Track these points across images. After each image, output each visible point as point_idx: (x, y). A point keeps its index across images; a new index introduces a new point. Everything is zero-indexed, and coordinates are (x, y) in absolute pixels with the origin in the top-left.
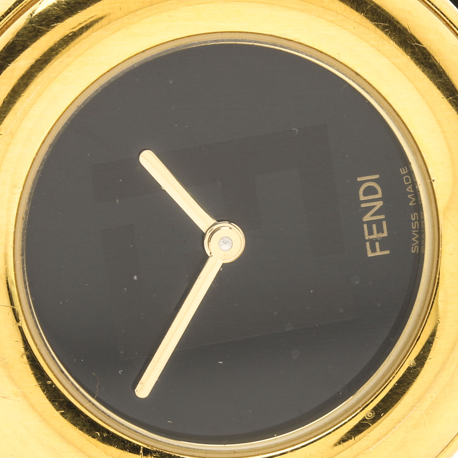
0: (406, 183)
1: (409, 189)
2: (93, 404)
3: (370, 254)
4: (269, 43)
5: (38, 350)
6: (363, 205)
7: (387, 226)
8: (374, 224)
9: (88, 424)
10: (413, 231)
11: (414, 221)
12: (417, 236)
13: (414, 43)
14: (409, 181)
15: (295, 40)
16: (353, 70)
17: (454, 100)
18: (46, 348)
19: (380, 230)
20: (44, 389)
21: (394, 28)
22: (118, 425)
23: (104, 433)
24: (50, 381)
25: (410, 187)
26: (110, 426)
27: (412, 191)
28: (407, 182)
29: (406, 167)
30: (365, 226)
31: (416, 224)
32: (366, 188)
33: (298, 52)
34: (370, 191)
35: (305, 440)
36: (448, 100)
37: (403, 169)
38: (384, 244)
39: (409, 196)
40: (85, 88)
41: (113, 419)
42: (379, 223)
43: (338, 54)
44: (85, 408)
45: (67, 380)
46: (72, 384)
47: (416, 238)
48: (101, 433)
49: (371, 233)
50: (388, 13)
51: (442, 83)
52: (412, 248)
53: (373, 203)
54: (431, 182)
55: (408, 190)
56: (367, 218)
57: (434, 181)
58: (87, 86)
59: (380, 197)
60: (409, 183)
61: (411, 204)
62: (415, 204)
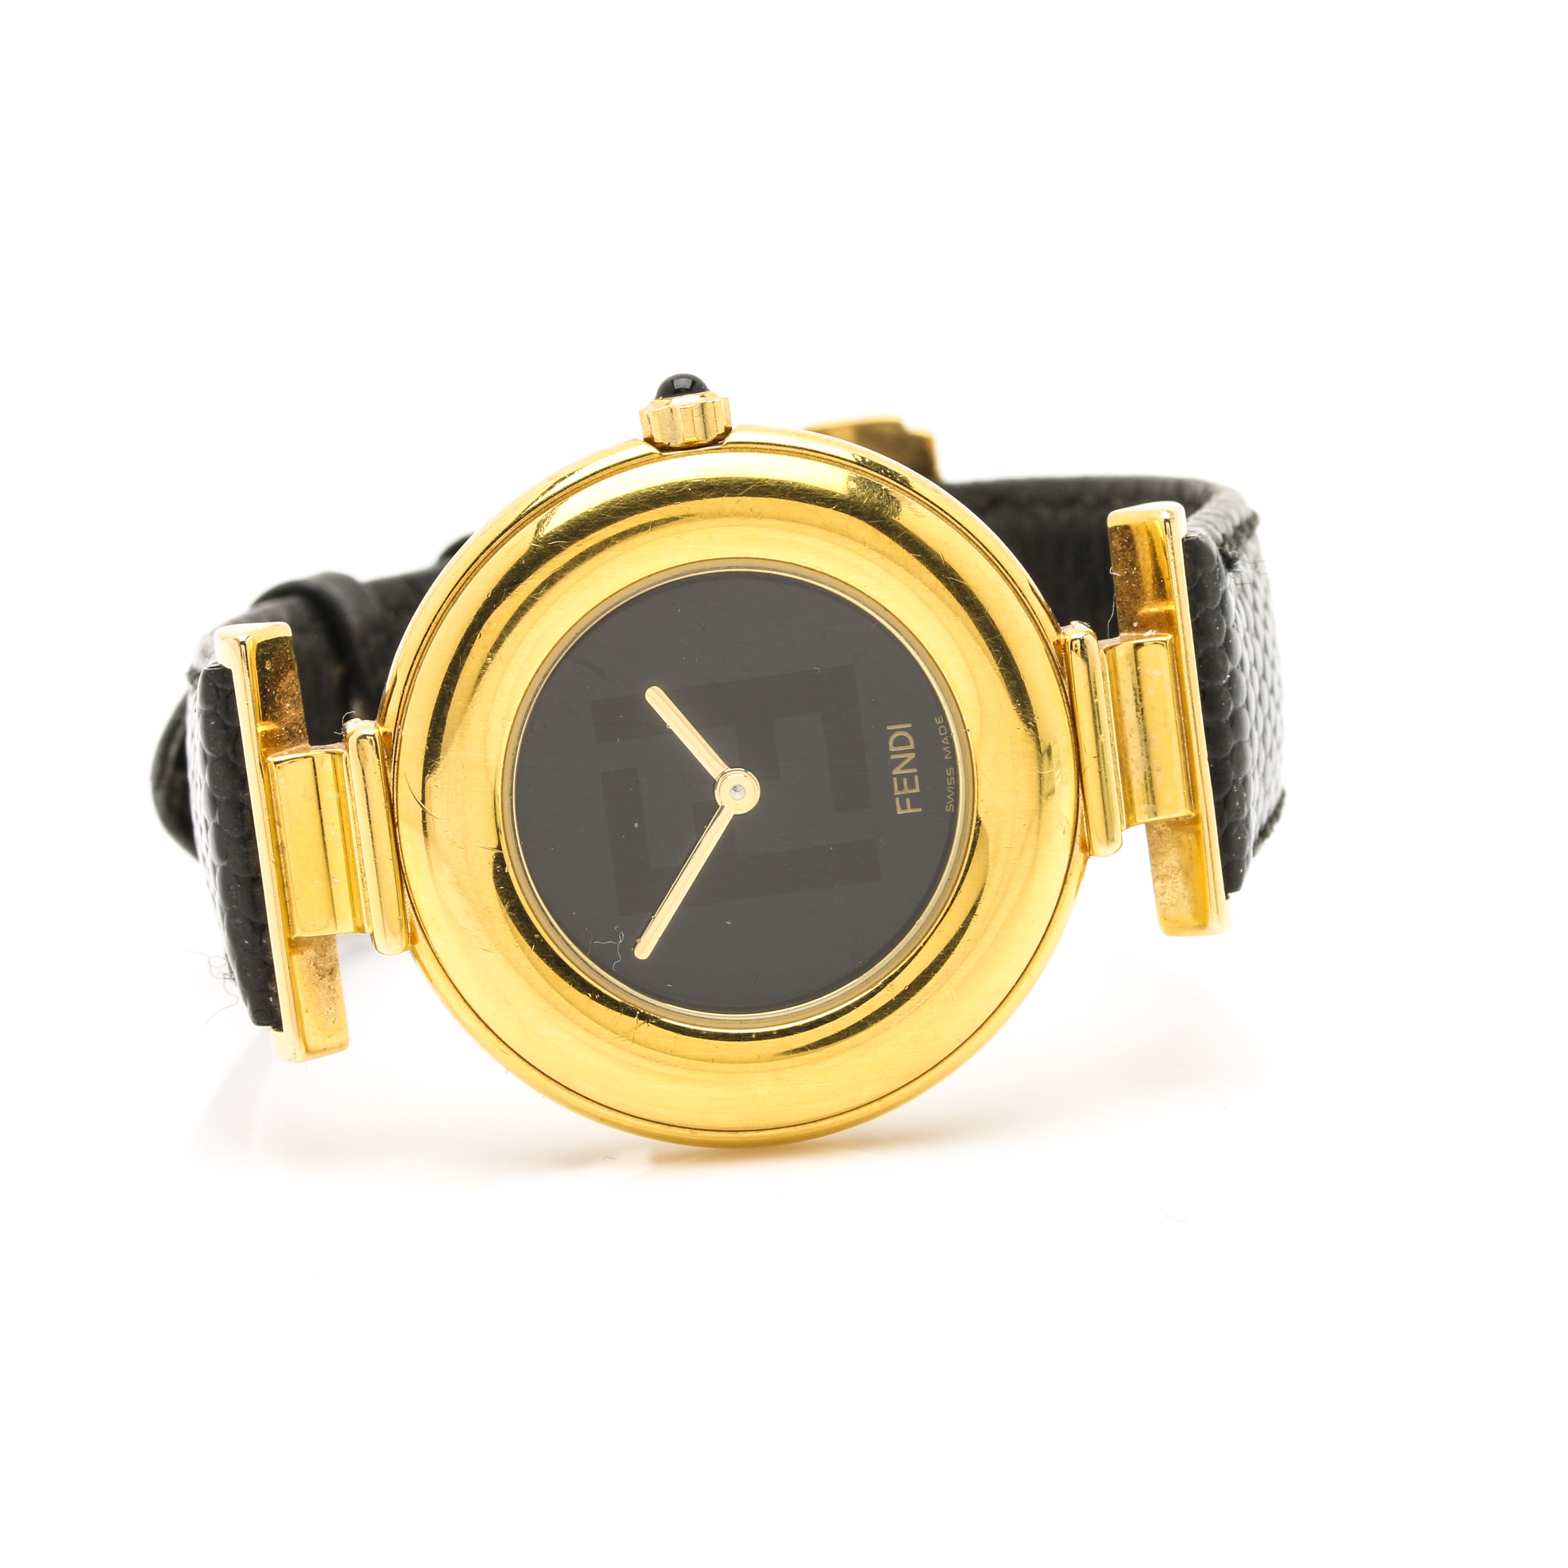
0: (942, 735)
1: (945, 741)
2: (586, 962)
3: (900, 812)
4: (789, 571)
5: (526, 899)
6: (893, 757)
7: (919, 781)
8: (905, 777)
9: (579, 984)
10: (949, 788)
11: (949, 777)
12: (953, 793)
13: (949, 577)
14: (945, 732)
15: (817, 570)
16: (881, 605)
17: (992, 642)
18: (534, 898)
19: (912, 785)
20: (531, 942)
21: (927, 560)
22: (612, 987)
23: (597, 994)
24: (537, 934)
25: (946, 738)
26: (603, 987)
27: (947, 743)
28: (942, 733)
29: (941, 717)
30: (895, 780)
31: (952, 779)
32: (895, 738)
33: (821, 583)
34: (901, 741)
35: (819, 1012)
36: (985, 641)
37: (938, 718)
38: (916, 800)
39: (945, 749)
40: (584, 614)
41: (608, 980)
42: (910, 777)
43: (865, 586)
44: (576, 966)
45: (557, 934)
46: (563, 939)
47: (951, 795)
48: (593, 994)
49: (901, 788)
50: (921, 541)
51: (979, 622)
52: (947, 806)
53: (904, 755)
54: (966, 732)
55: (943, 742)
56: (897, 771)
57: (968, 730)
58: (587, 611)
59: (913, 748)
60: (945, 734)
61: (946, 758)
62: (951, 757)
